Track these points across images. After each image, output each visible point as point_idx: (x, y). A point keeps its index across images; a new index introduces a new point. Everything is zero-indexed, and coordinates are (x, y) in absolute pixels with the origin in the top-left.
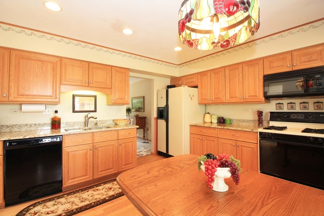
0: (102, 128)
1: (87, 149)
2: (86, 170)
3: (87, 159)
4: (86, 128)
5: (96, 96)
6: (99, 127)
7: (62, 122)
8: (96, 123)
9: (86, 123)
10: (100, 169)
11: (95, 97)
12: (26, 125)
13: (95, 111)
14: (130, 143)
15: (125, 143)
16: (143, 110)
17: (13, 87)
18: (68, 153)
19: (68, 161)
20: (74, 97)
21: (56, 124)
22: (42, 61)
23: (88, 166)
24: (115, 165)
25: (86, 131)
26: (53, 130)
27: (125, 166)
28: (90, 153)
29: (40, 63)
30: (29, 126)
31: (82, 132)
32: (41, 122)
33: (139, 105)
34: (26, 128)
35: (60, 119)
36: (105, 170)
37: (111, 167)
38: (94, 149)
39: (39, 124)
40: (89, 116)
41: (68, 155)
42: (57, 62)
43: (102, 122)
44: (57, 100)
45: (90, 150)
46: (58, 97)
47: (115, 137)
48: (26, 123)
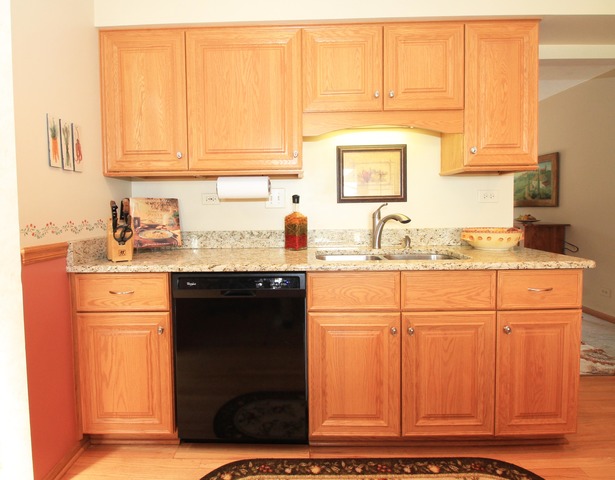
0: (426, 257)
1: (381, 329)
2: (379, 400)
3: (379, 362)
4: (376, 252)
5: (405, 147)
6: (416, 250)
7: (310, 228)
8: (407, 239)
9: (376, 238)
10: (425, 409)
11: (403, 150)
12: (233, 234)
13: (402, 198)
14: (551, 334)
15: (527, 327)
16: (552, 201)
17: (194, 131)
18: (324, 330)
19: (323, 358)
20: (340, 153)
21: (296, 235)
22: (253, 47)
23: (385, 387)
24: (481, 407)
25: (377, 265)
26: (290, 252)
27: (524, 422)
28: (390, 344)
29: (250, 53)
30: (238, 237)
31: (363, 267)
32: (264, 227)
33: (539, 185)
34: (232, 240)
35: (305, 220)
36: (444, 417)
37: (466, 410)
38: (404, 333)
39: (260, 234)
40: (385, 213)
41: (323, 338)
42: (290, 43)
43: (425, 235)
44: (294, 162)
45: (391, 332)
46: (296, 152)
47: (484, 300)
48: (231, 230)
